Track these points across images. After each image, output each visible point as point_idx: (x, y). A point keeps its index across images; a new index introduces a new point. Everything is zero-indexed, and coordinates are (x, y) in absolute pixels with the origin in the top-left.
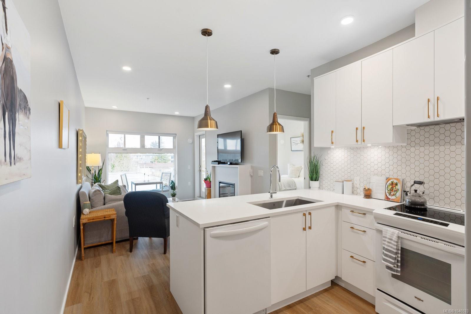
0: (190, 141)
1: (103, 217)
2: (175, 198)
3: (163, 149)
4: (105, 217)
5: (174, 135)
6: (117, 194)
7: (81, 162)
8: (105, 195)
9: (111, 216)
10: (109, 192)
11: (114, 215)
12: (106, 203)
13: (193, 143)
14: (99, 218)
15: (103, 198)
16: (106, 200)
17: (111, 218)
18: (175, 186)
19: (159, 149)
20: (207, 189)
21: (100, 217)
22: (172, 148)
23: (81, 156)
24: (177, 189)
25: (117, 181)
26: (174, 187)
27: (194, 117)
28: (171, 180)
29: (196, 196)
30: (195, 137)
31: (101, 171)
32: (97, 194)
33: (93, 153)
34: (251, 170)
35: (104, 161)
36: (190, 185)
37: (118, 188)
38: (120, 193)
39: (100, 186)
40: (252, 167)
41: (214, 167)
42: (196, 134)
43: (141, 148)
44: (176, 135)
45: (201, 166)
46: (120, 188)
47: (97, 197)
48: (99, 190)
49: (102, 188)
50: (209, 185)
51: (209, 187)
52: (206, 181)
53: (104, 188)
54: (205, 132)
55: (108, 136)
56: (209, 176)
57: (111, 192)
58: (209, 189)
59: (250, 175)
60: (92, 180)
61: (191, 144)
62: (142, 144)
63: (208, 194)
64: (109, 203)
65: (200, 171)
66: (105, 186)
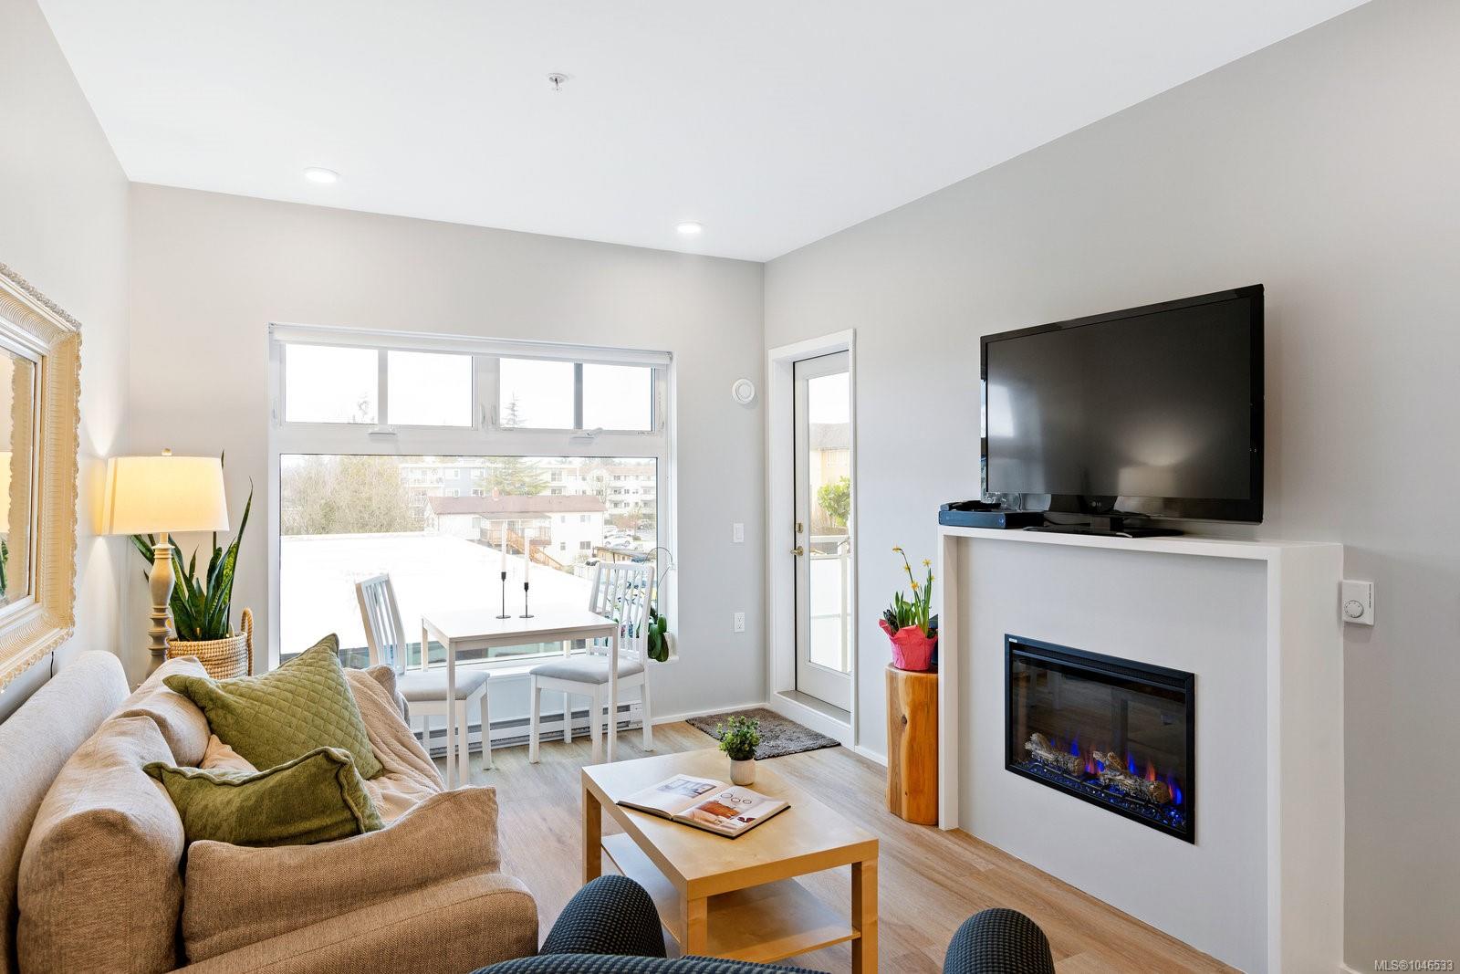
0: (747, 391)
2: (753, 772)
3: (600, 431)
5: (659, 363)
10: (236, 798)
15: (159, 885)
16: (192, 907)
18: (664, 640)
19: (579, 433)
20: (912, 681)
22: (650, 429)
24: (674, 653)
25: (332, 643)
26: (660, 647)
27: (764, 264)
29: (774, 690)
30: (771, 367)
31: (229, 558)
32: (86, 864)
33: (166, 454)
34: (1345, 578)
35: (249, 504)
36: (743, 630)
37: (326, 771)
38: (350, 808)
39: (187, 692)
40: (1355, 562)
41: (959, 541)
42: (779, 355)
43: (480, 426)
44: (671, 359)
45: (805, 528)
46: (343, 764)
47: (92, 892)
48: (113, 811)
49: (202, 709)
50: (923, 651)
51: (921, 665)
52: (897, 629)
53: (221, 712)
54: (852, 335)
55: (282, 360)
56: (922, 597)
57: (254, 799)
58: (921, 678)
59: (1345, 618)
60: (160, 622)
61: (747, 406)
62: (483, 407)
63: (915, 710)
64: (233, 932)
65: (797, 551)
66: (231, 693)
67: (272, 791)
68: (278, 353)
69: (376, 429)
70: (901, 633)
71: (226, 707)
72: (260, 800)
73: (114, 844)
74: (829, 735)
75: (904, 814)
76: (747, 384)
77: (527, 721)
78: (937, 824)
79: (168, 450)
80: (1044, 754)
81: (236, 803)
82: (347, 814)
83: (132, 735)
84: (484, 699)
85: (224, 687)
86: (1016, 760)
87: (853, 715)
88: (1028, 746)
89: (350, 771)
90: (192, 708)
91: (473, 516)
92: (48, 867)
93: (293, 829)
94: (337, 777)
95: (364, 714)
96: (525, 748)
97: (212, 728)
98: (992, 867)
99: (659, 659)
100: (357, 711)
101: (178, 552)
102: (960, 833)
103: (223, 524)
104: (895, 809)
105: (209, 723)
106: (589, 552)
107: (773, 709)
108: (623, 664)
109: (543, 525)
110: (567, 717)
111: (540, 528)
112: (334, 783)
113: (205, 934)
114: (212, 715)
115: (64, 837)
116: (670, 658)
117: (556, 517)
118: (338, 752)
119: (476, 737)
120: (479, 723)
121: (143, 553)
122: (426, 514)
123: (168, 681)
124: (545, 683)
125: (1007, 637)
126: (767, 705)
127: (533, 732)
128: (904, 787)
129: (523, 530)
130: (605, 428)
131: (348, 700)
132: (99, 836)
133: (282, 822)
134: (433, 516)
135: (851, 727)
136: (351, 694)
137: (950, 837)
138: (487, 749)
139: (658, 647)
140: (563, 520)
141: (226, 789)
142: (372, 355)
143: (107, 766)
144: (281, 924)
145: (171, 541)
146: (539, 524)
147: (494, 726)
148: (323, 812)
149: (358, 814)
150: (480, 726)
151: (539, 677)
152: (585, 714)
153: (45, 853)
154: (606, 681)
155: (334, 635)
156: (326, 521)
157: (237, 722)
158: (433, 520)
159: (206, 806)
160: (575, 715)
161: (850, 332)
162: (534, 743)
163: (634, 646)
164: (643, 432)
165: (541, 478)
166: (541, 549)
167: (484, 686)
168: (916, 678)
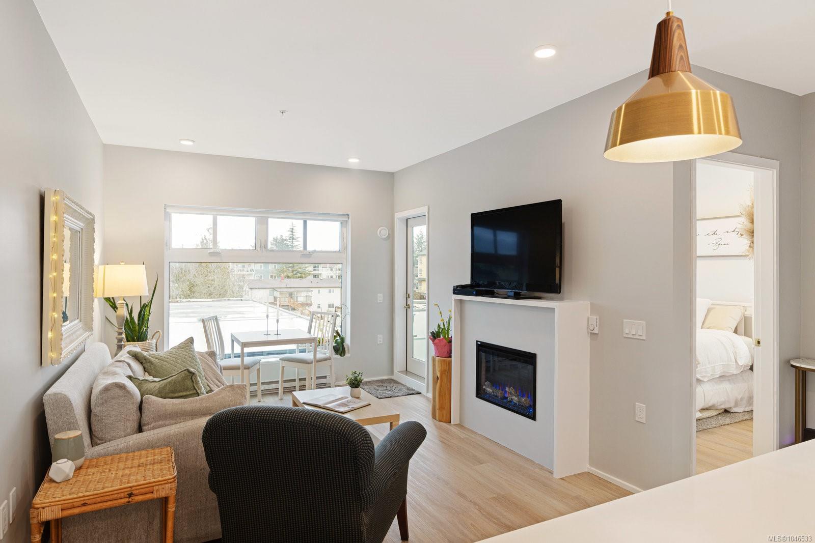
0: (384, 232)
1: (122, 495)
2: (359, 393)
3: (315, 251)
4: (130, 495)
5: (344, 219)
6: (184, 394)
7: (55, 295)
8: (142, 396)
9: (156, 488)
10: (158, 385)
11: (168, 485)
12: (145, 425)
13: (391, 237)
14: (108, 498)
15: (135, 408)
16: (145, 415)
17: (155, 496)
18: (343, 346)
19: (305, 252)
20: (441, 362)
21: (112, 497)
22: (338, 249)
23: (55, 274)
24: (349, 353)
25: (191, 341)
26: (341, 349)
27: (393, 173)
28: (336, 329)
29: (396, 371)
30: (396, 221)
31: (147, 308)
32: (113, 398)
33: (122, 263)
34: (591, 315)
35: (156, 284)
36: (381, 343)
37: (188, 376)
38: (196, 390)
39: (136, 357)
40: (594, 309)
41: (461, 301)
42: (399, 215)
43: (259, 249)
44: (348, 218)
45: (411, 296)
46: (194, 374)
47: (115, 407)
48: (121, 383)
49: (142, 363)
50: (446, 349)
51: (445, 354)
52: (435, 339)
53: (148, 364)
54: (427, 208)
55: (170, 221)
56: (446, 326)
57: (164, 385)
58: (445, 360)
59: (589, 331)
60: (120, 334)
61: (384, 239)
62: (260, 240)
63: (442, 373)
64: (157, 423)
65: (408, 306)
66: (152, 357)
67: (170, 383)
68: (167, 217)
69: (212, 251)
70: (436, 341)
71: (150, 362)
72: (166, 385)
73: (121, 393)
74: (416, 389)
75: (437, 418)
76: (385, 229)
77: (277, 382)
78: (450, 422)
79: (123, 262)
80: (489, 390)
81: (158, 387)
82: (195, 391)
83: (120, 367)
84: (258, 370)
85: (150, 355)
86: (480, 394)
87: (426, 379)
88: (484, 387)
89: (196, 377)
90: (138, 362)
91: (270, 290)
92: (102, 399)
93: (176, 395)
94: (191, 378)
95: (204, 369)
96: (277, 393)
97: (145, 370)
98: (467, 436)
99: (341, 355)
100: (201, 367)
101: (127, 305)
102: (460, 426)
103: (146, 293)
104: (434, 417)
105: (144, 368)
106: (333, 310)
107: (394, 379)
108: (319, 356)
109: (308, 294)
110: (297, 380)
111: (306, 296)
112: (191, 380)
113: (148, 424)
114: (145, 365)
115: (106, 389)
116: (346, 355)
117: (315, 291)
118: (192, 370)
119: (254, 388)
120: (256, 382)
121: (111, 305)
122: (244, 289)
123: (129, 352)
124: (285, 363)
125: (477, 341)
126: (393, 378)
127: (280, 386)
128: (437, 407)
129: (297, 297)
130: (317, 250)
131: (197, 362)
132: (117, 390)
133: (173, 392)
134: (248, 289)
135: (425, 385)
136: (198, 360)
137: (456, 427)
138: (260, 393)
139: (340, 349)
140: (319, 292)
141: (153, 383)
142: (211, 217)
143: (114, 375)
144: (173, 422)
145: (124, 300)
146: (306, 294)
147: (263, 384)
148: (187, 390)
149: (199, 392)
150: (256, 383)
151: (283, 361)
152: (305, 379)
153: (101, 395)
154: (312, 363)
155: (192, 337)
156: (191, 292)
157: (155, 368)
158: (248, 291)
159: (147, 388)
160: (301, 380)
161: (427, 207)
162: (280, 391)
163: (327, 349)
164: (335, 252)
165: (308, 269)
166: (307, 308)
167: (258, 365)
168: (443, 360)
